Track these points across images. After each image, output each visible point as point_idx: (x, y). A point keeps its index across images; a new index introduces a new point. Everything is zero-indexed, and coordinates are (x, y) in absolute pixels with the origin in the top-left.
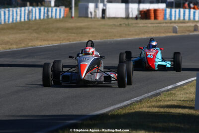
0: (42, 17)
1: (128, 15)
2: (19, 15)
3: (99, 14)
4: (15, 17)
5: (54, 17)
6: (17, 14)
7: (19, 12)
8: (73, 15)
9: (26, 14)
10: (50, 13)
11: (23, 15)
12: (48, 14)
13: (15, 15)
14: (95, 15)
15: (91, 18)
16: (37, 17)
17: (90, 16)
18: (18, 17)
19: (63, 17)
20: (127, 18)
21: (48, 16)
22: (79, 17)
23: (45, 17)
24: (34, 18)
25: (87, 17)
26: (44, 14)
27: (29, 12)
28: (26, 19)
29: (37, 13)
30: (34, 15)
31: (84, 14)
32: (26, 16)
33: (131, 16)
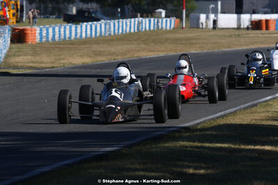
0: (152, 28)
1: (240, 25)
2: (129, 26)
3: (211, 25)
4: (124, 29)
5: (164, 28)
6: (126, 25)
7: (128, 24)
8: (184, 26)
9: (136, 25)
10: (160, 24)
11: (132, 26)
12: (158, 25)
13: (124, 26)
14: (207, 26)
15: (202, 28)
16: (147, 28)
17: (201, 26)
18: (128, 29)
19: (174, 28)
20: (239, 28)
21: (158, 27)
22: (191, 27)
23: (156, 28)
24: (144, 29)
25: (198, 27)
26: (154, 25)
27: (139, 23)
28: (136, 30)
29: (147, 24)
30: (144, 26)
31: (195, 24)
32: (136, 27)
33: (242, 27)
